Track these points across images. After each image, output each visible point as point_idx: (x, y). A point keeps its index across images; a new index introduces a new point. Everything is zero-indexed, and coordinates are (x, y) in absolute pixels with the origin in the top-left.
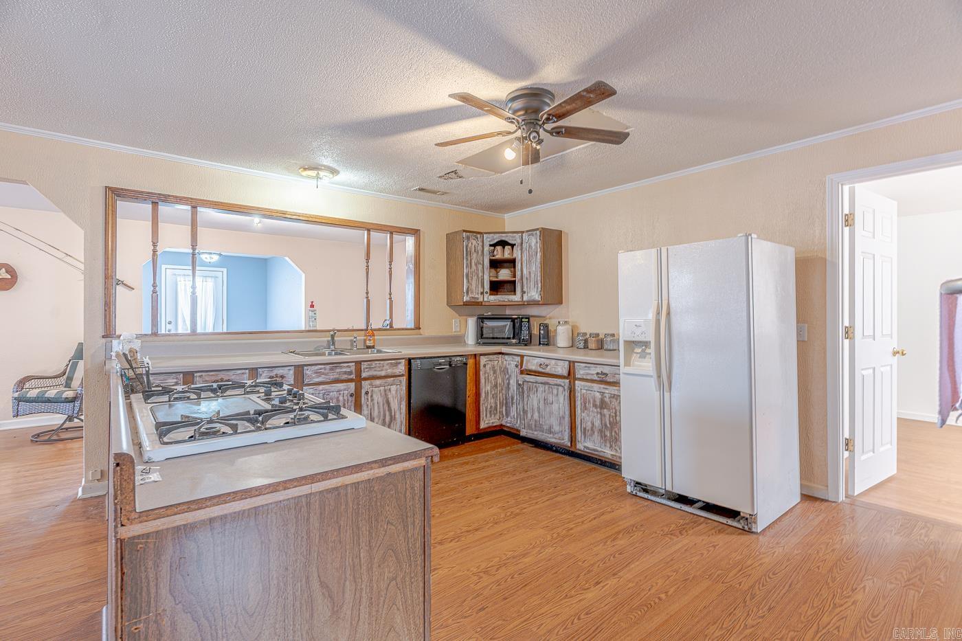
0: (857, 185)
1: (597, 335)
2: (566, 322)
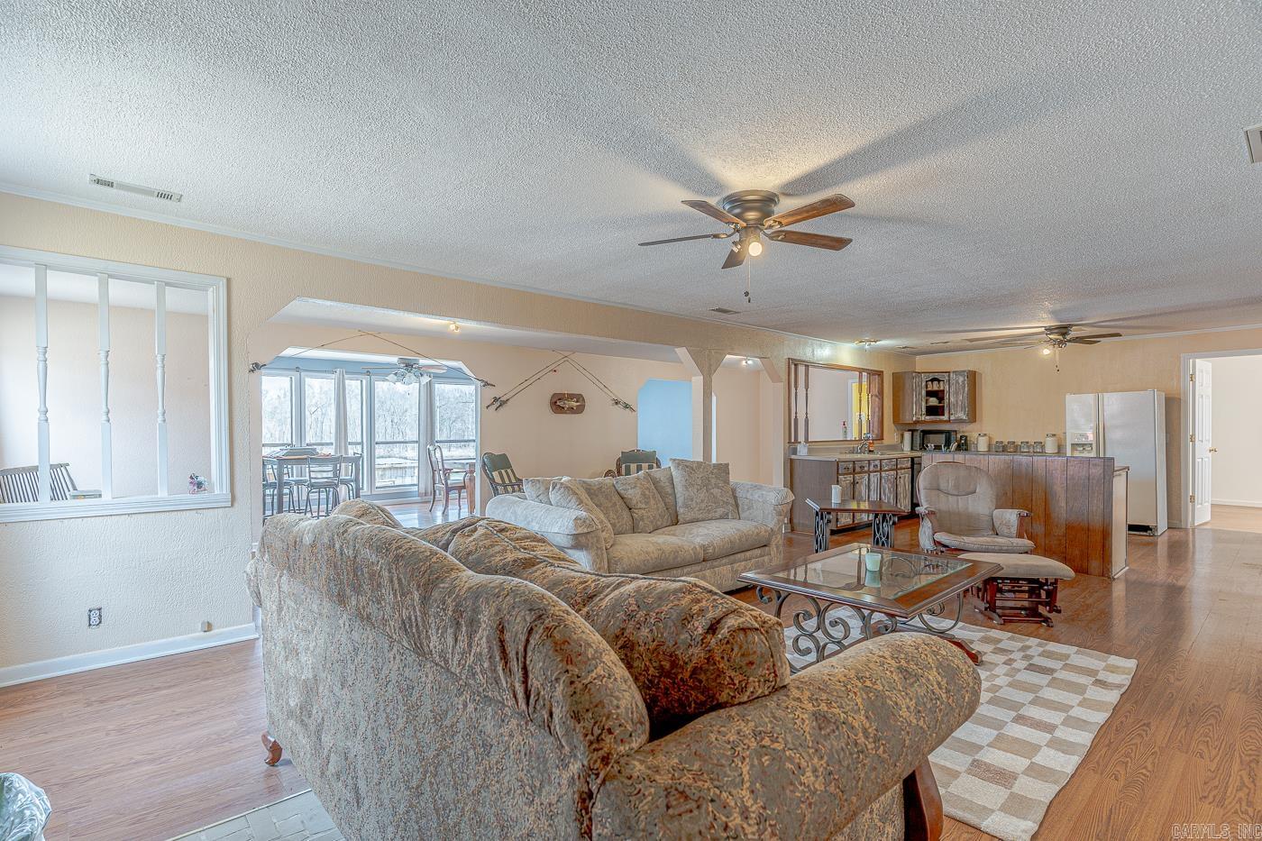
0: (1197, 360)
1: (1002, 442)
2: (985, 435)
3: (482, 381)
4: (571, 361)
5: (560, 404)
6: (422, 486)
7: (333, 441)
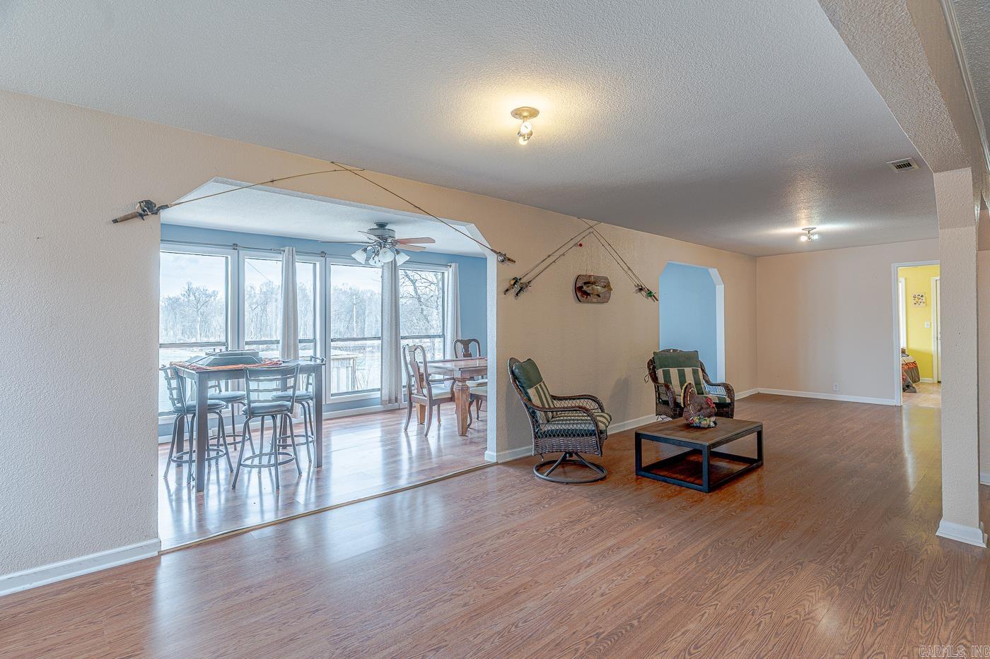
3: (499, 254)
4: (596, 233)
5: (586, 289)
6: (386, 392)
7: (279, 338)
